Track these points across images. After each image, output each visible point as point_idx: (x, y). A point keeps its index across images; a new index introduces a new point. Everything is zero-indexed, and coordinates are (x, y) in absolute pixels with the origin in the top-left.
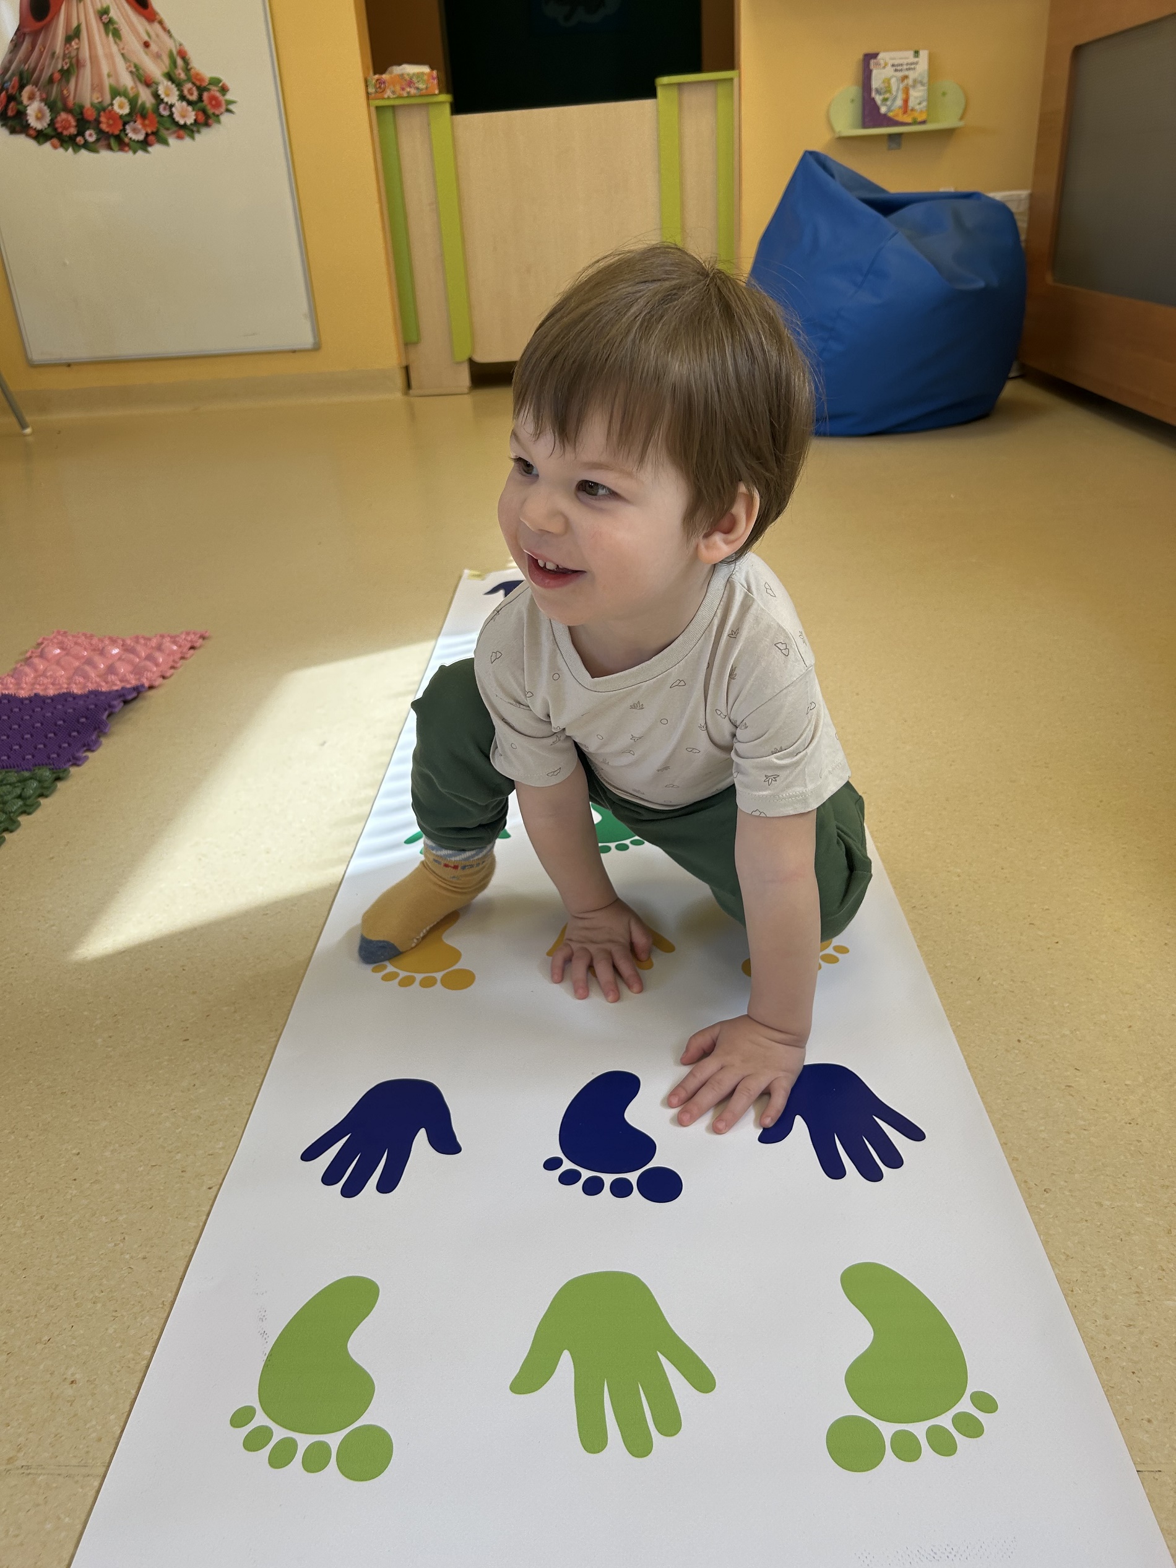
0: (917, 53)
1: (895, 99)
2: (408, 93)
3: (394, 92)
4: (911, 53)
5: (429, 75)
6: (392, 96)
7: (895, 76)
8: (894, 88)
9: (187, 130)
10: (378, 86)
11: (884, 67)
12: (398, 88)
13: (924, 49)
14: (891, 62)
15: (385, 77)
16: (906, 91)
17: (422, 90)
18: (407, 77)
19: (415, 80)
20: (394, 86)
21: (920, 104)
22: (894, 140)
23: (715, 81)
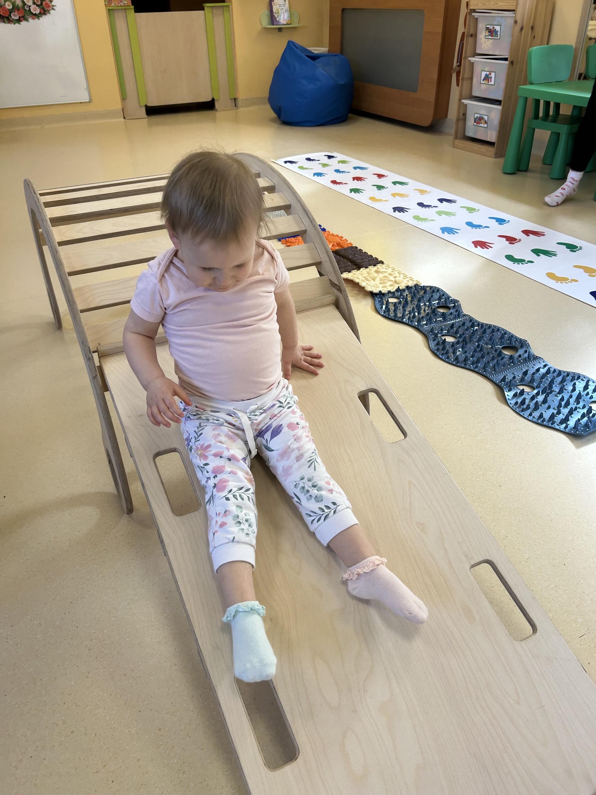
1: (281, 16)
2: (120, 5)
3: (115, 4)
4: (283, 1)
6: (114, 6)
7: (280, 8)
8: (280, 12)
9: (37, 16)
10: (109, 2)
11: (276, 5)
14: (278, 4)
16: (284, 13)
17: (125, 4)
19: (123, 0)
20: (115, 2)
21: (288, 18)
22: (280, 30)
23: (223, 6)
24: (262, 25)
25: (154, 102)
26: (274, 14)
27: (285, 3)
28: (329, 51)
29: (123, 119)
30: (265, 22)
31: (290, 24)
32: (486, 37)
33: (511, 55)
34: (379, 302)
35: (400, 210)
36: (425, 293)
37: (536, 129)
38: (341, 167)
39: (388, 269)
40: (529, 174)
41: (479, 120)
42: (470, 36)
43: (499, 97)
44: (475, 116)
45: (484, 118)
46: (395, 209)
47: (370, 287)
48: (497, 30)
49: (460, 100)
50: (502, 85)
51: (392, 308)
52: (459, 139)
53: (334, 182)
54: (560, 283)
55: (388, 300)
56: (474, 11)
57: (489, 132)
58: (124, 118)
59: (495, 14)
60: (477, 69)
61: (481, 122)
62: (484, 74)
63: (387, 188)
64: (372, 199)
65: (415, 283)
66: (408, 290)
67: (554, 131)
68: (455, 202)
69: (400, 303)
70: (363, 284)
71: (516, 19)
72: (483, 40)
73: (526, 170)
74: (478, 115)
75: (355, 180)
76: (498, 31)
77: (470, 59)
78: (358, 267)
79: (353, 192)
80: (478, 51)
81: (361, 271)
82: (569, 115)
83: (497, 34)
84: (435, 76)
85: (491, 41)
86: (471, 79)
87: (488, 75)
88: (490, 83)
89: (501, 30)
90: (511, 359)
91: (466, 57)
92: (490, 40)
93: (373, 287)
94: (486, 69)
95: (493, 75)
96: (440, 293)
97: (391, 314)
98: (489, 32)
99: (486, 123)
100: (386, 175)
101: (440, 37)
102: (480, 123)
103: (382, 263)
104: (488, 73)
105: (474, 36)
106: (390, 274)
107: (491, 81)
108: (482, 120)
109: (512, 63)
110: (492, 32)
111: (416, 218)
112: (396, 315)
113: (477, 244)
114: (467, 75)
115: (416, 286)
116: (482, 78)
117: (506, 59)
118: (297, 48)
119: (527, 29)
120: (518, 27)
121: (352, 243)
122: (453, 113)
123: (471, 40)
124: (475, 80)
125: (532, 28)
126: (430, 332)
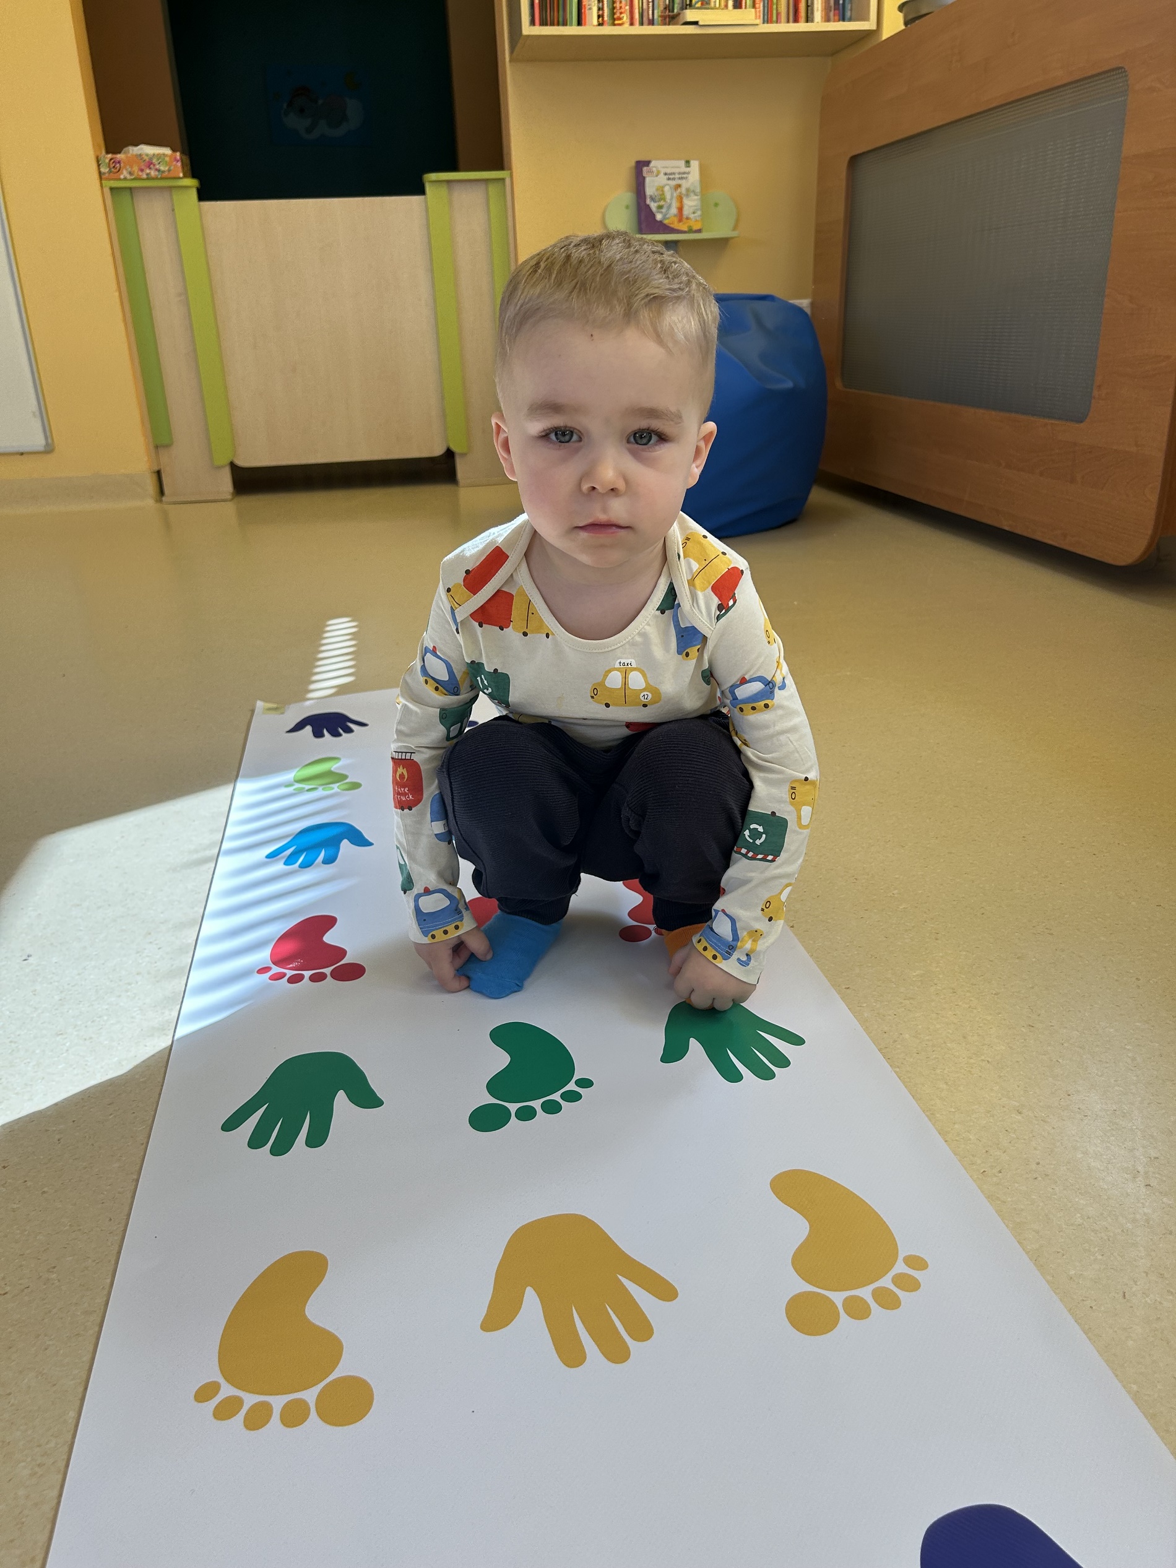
0: (688, 163)
1: (669, 207)
2: (147, 174)
3: (131, 173)
4: (682, 163)
5: (170, 156)
6: (128, 177)
7: (668, 185)
8: (668, 196)
10: (112, 166)
11: (657, 176)
12: (136, 169)
13: (694, 159)
14: (663, 171)
15: (119, 156)
16: (680, 199)
17: (163, 172)
18: (146, 158)
19: (154, 161)
20: (131, 167)
21: (694, 213)
23: (488, 179)
25: (260, 457)
26: (648, 201)
27: (684, 169)
31: (699, 231)
58: (161, 499)
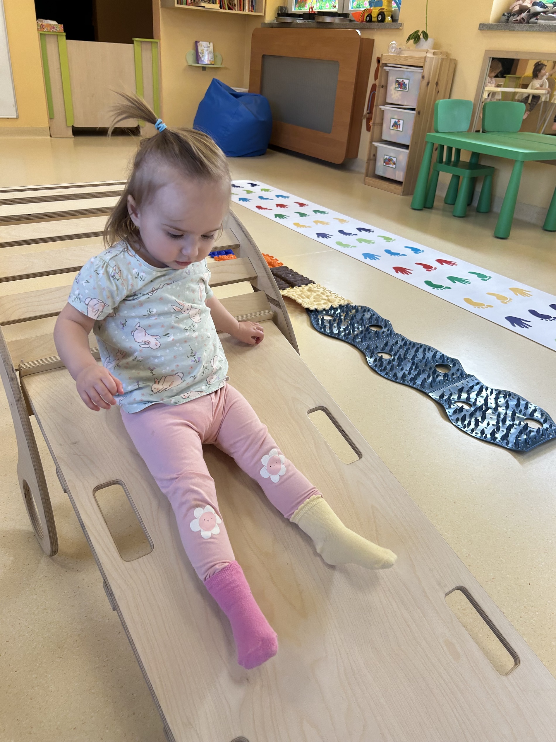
0: (210, 43)
1: (205, 56)
2: (53, 31)
4: (208, 43)
5: (59, 25)
6: (47, 31)
7: (204, 49)
8: (204, 53)
10: (42, 26)
11: (201, 46)
12: (49, 28)
15: (44, 24)
17: (57, 30)
19: (52, 26)
21: (211, 59)
22: (204, 68)
23: (152, 42)
24: (187, 62)
25: (81, 124)
26: (199, 54)
27: (209, 45)
28: (249, 91)
29: (49, 137)
30: (191, 61)
31: (213, 64)
32: (396, 89)
33: (418, 106)
34: (315, 319)
35: (324, 236)
36: (357, 311)
37: (441, 172)
38: (265, 194)
39: (319, 288)
40: (433, 211)
41: (388, 161)
42: (381, 87)
43: (407, 142)
44: (384, 157)
45: (392, 160)
46: (319, 235)
47: (306, 304)
48: (406, 83)
49: (371, 142)
50: (410, 132)
51: (327, 325)
52: (370, 177)
53: (259, 207)
54: (478, 308)
55: (323, 317)
56: (386, 65)
57: (397, 172)
58: (51, 136)
59: (404, 69)
60: (387, 116)
61: (390, 163)
62: (393, 121)
63: (309, 215)
64: (296, 224)
65: (346, 302)
66: (340, 309)
67: (455, 174)
68: (372, 232)
69: (334, 320)
70: (300, 301)
71: (424, 74)
72: (393, 91)
73: (431, 207)
74: (388, 157)
75: (279, 207)
76: (406, 85)
77: (380, 107)
78: (292, 285)
79: (278, 217)
80: (388, 101)
81: (295, 290)
82: (468, 162)
83: (406, 87)
84: (348, 120)
85: (400, 93)
86: (382, 124)
87: (397, 122)
88: (398, 129)
89: (410, 83)
90: (446, 377)
91: (377, 105)
92: (399, 91)
93: (308, 304)
94: (396, 117)
95: (401, 122)
96: (370, 313)
97: (327, 331)
98: (399, 84)
99: (394, 164)
100: (307, 204)
101: (353, 87)
102: (388, 164)
103: (314, 283)
104: (397, 120)
105: (385, 87)
106: (322, 293)
107: (399, 128)
108: (391, 162)
109: (419, 113)
110: (401, 85)
111: (339, 243)
112: (332, 331)
113: (398, 269)
114: (378, 121)
115: (348, 305)
116: (392, 124)
117: (413, 109)
118: (221, 86)
119: (432, 85)
120: (425, 82)
121: (283, 263)
122: (363, 153)
123: (382, 90)
124: (385, 126)
125: (437, 84)
126: (366, 349)
